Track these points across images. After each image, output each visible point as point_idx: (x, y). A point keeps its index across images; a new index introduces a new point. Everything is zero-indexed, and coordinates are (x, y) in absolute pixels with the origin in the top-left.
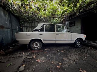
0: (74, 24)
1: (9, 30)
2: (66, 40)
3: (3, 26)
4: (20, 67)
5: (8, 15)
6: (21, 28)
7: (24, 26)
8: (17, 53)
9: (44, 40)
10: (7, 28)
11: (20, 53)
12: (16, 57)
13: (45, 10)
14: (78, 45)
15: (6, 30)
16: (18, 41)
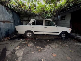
0: (64, 18)
1: (12, 23)
2: (52, 32)
3: (9, 21)
4: (16, 47)
5: (11, 13)
6: (21, 21)
7: (23, 20)
8: (17, 39)
9: (35, 31)
10: (11, 22)
11: (18, 40)
12: (16, 42)
13: (35, 9)
14: (63, 37)
15: (11, 23)
16: (18, 32)
